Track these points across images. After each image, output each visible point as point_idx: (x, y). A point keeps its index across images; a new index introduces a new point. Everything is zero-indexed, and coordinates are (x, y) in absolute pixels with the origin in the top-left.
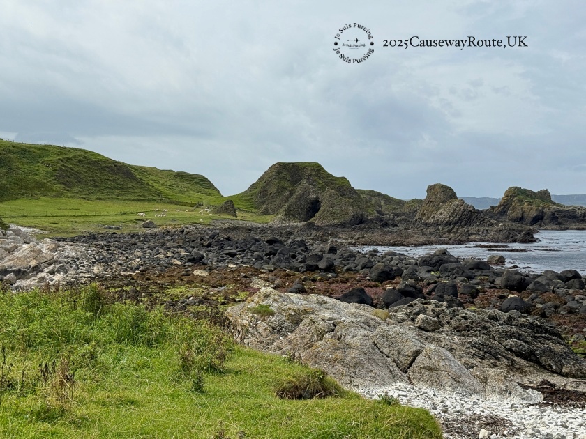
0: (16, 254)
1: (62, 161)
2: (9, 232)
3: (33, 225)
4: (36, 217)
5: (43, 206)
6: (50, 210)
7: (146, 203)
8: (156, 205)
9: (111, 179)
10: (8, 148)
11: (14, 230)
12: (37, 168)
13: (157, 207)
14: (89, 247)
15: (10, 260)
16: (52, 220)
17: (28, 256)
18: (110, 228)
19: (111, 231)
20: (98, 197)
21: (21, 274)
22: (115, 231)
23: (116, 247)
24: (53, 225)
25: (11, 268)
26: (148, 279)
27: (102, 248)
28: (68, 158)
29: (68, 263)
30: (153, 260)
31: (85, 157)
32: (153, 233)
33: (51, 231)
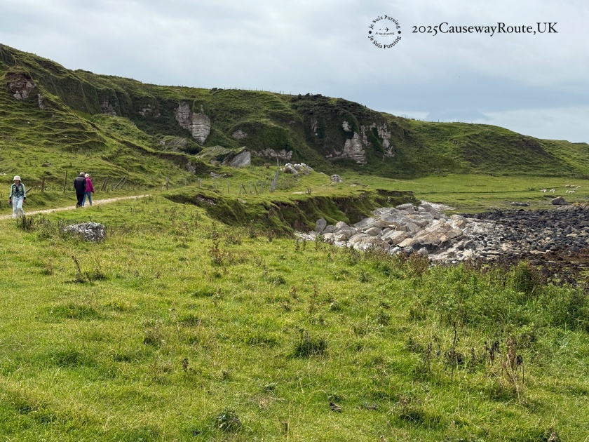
0: (427, 229)
1: (469, 137)
2: (420, 208)
3: (441, 201)
4: (445, 193)
5: (450, 183)
6: (457, 187)
7: (557, 179)
8: (567, 181)
9: (519, 154)
10: (419, 127)
11: (425, 207)
12: (445, 146)
13: (568, 182)
14: (497, 223)
15: (422, 235)
16: (460, 196)
17: (439, 231)
18: (517, 205)
19: (519, 208)
20: (504, 173)
21: (432, 248)
22: (523, 208)
23: (524, 224)
24: (460, 202)
25: (423, 242)
26: (561, 259)
27: (510, 226)
28: (475, 135)
29: (476, 239)
30: (566, 239)
31: (493, 133)
32: (564, 211)
33: (458, 207)
